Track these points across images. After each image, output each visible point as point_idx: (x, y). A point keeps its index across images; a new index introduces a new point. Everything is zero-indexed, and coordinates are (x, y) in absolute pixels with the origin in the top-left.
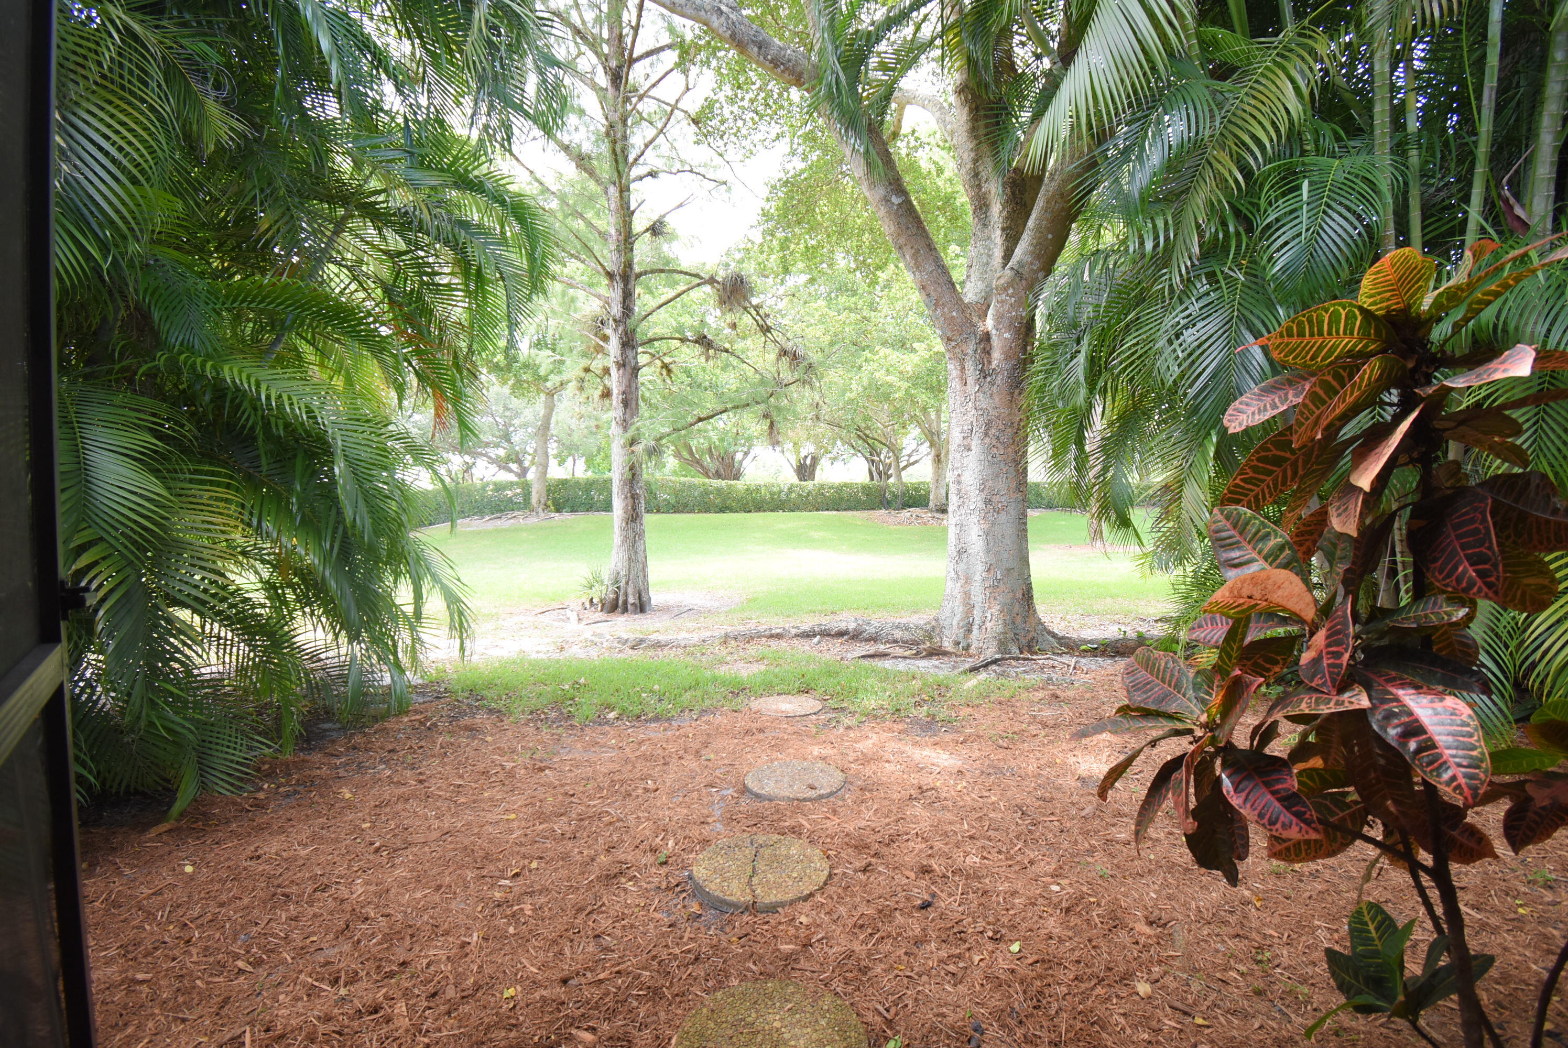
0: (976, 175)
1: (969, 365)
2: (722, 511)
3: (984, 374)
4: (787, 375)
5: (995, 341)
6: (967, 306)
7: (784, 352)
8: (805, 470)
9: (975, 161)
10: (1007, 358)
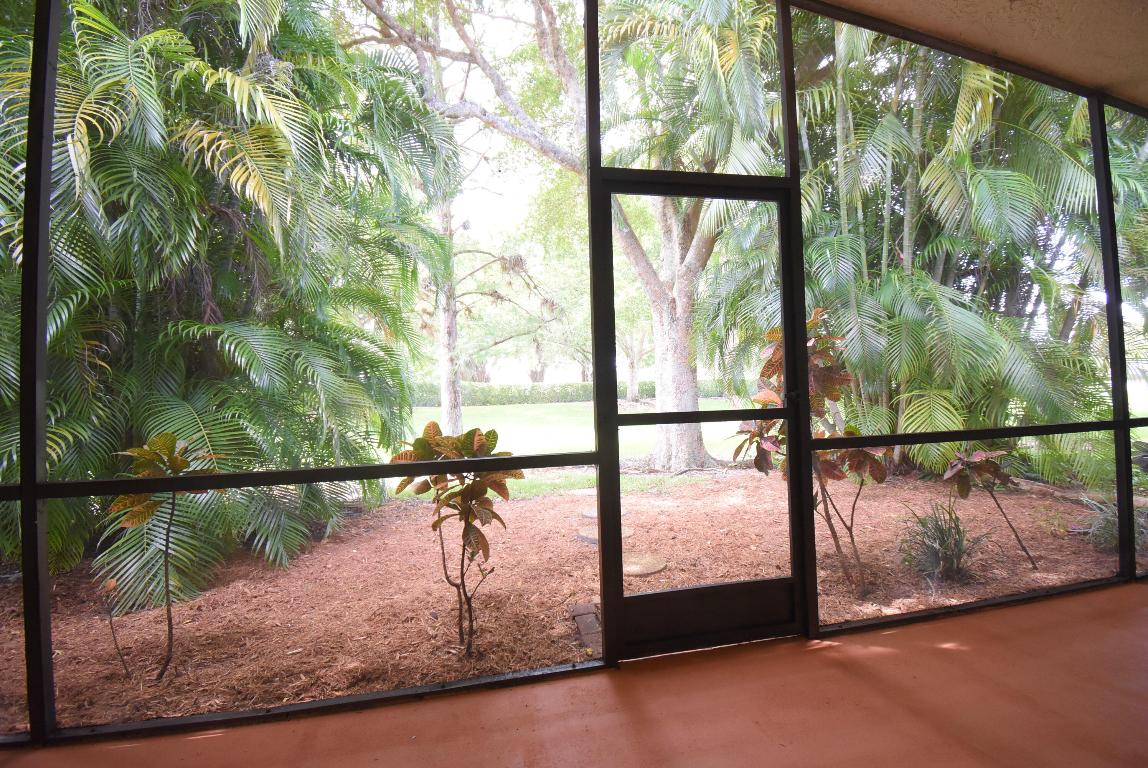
0: (665, 215)
1: (665, 315)
2: (484, 404)
3: (673, 320)
4: (547, 316)
5: (678, 302)
6: (662, 284)
7: (546, 301)
8: (536, 376)
9: (664, 207)
10: (685, 312)
